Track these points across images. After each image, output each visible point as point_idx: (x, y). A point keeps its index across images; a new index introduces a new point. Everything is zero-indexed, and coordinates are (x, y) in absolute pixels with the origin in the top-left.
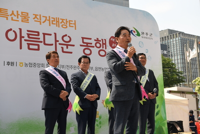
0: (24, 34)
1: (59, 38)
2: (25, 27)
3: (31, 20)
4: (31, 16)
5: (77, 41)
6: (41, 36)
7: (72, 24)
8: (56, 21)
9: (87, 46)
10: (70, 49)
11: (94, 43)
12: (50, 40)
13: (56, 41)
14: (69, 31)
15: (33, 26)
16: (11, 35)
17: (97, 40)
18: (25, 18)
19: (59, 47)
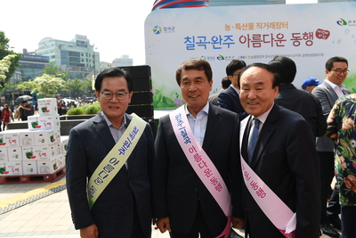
0: (251, 38)
1: (275, 37)
2: (251, 33)
3: (255, 27)
4: (255, 25)
5: (288, 37)
6: (262, 37)
7: (285, 25)
8: (273, 25)
9: (296, 39)
10: (283, 43)
11: (302, 36)
12: (268, 39)
13: (272, 39)
14: (282, 31)
15: (257, 31)
16: (243, 40)
17: (305, 34)
18: (251, 27)
19: (274, 43)
